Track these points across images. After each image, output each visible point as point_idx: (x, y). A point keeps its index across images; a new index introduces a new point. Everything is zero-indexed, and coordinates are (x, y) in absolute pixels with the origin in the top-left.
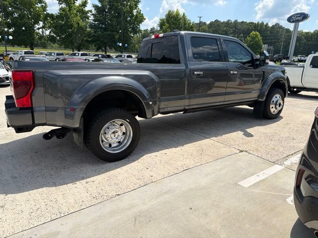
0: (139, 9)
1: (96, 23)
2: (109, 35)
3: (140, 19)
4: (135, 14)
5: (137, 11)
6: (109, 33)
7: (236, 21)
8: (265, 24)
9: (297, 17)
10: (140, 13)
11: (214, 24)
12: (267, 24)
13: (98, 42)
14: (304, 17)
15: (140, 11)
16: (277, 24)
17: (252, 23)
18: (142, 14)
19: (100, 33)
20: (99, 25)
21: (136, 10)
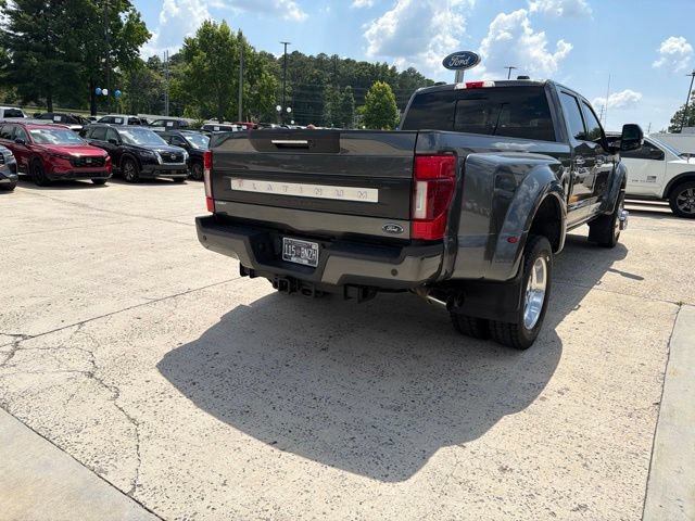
0: (134, 10)
1: (21, 34)
2: (59, 68)
3: (138, 34)
4: (125, 22)
5: (131, 15)
6: (62, 62)
7: (335, 57)
8: (390, 68)
9: (460, 59)
10: (138, 20)
11: (292, 61)
12: (394, 68)
13: (29, 85)
14: (472, 59)
15: (139, 15)
16: (411, 70)
17: (366, 64)
18: (143, 23)
19: (35, 61)
20: (27, 39)
21: (127, 13)
